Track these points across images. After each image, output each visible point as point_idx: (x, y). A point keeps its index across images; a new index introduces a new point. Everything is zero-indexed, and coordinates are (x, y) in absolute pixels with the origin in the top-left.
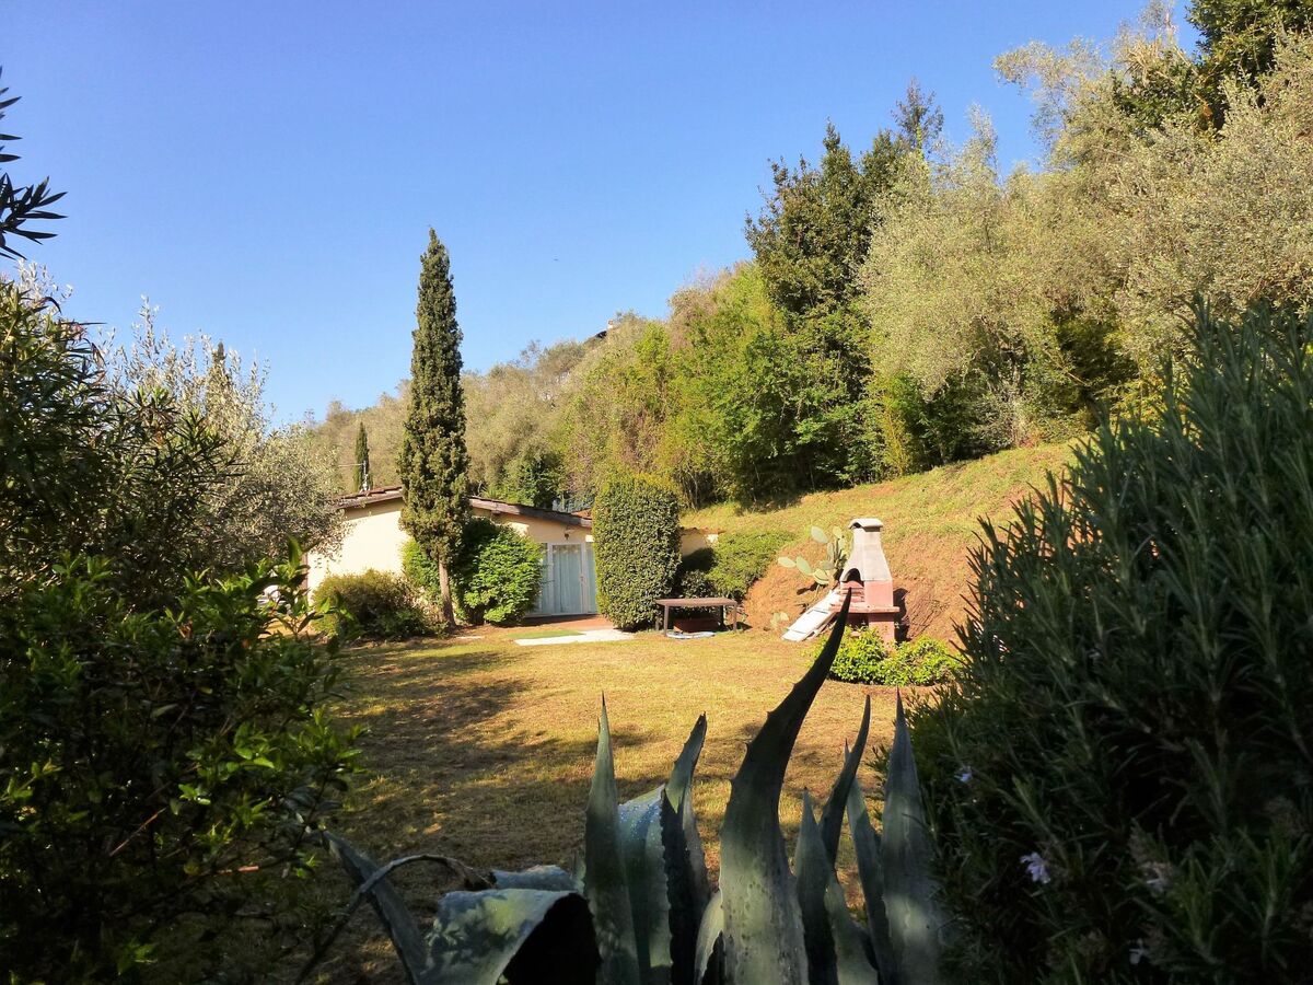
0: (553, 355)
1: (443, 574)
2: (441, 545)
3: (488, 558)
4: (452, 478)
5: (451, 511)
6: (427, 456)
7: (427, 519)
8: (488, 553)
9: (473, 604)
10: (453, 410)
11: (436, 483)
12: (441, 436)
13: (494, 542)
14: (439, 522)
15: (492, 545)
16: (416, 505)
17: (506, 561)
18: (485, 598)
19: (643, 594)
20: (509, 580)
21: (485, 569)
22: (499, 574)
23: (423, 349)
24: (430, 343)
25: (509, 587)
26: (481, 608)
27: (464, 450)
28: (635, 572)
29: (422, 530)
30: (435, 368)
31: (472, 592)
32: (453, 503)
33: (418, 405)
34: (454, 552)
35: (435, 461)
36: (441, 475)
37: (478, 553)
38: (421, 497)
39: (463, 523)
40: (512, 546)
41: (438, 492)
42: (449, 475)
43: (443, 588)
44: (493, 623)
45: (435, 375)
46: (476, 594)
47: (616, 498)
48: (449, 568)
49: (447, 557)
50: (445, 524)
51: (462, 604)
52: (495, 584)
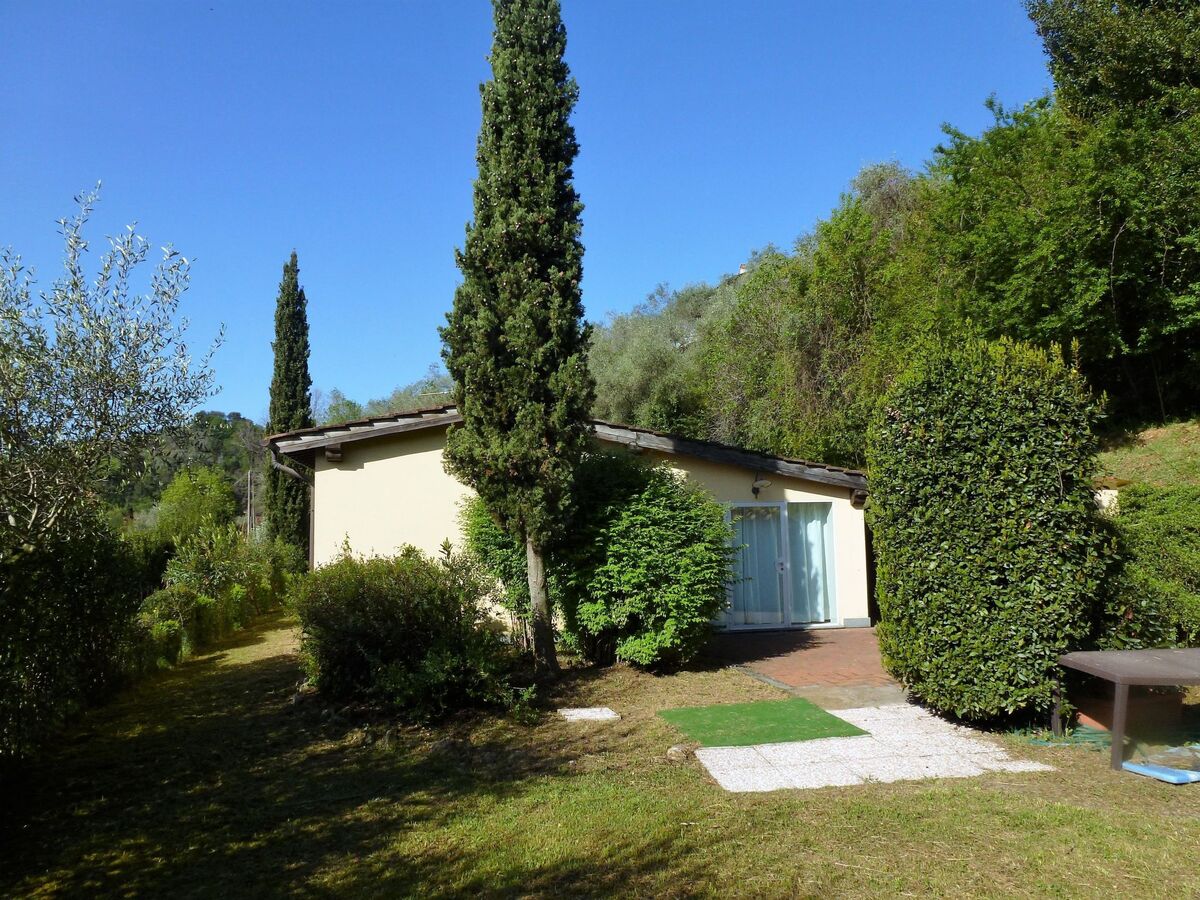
0: (683, 300)
1: (533, 564)
2: (530, 505)
3: (624, 534)
4: (551, 362)
5: (550, 435)
6: (501, 318)
7: (498, 449)
8: (625, 523)
9: (594, 627)
10: (555, 228)
11: (520, 375)
12: (531, 277)
13: (638, 501)
14: (525, 456)
15: (633, 507)
16: (479, 421)
17: (662, 539)
18: (620, 615)
19: (1028, 641)
20: (667, 579)
21: (619, 557)
22: (649, 567)
23: (498, 109)
24: (511, 94)
25: (669, 595)
26: (611, 634)
27: (578, 312)
28: (1003, 582)
29: (489, 473)
30: (520, 140)
31: (594, 601)
32: (554, 418)
33: (487, 220)
34: (556, 521)
35: (517, 329)
36: (529, 356)
37: (605, 522)
38: (489, 403)
39: (575, 460)
40: (673, 509)
41: (524, 393)
42: (546, 360)
43: (535, 591)
44: (634, 664)
45: (520, 156)
46: (600, 606)
47: (947, 394)
48: (543, 553)
49: (540, 530)
50: (538, 463)
51: (572, 624)
52: (640, 587)
